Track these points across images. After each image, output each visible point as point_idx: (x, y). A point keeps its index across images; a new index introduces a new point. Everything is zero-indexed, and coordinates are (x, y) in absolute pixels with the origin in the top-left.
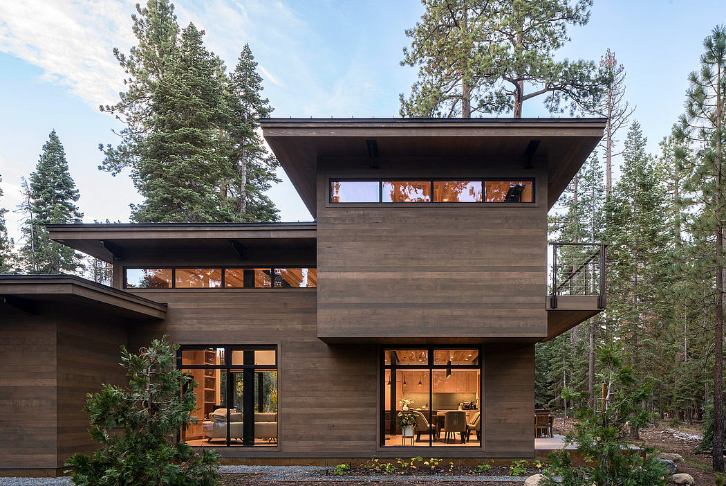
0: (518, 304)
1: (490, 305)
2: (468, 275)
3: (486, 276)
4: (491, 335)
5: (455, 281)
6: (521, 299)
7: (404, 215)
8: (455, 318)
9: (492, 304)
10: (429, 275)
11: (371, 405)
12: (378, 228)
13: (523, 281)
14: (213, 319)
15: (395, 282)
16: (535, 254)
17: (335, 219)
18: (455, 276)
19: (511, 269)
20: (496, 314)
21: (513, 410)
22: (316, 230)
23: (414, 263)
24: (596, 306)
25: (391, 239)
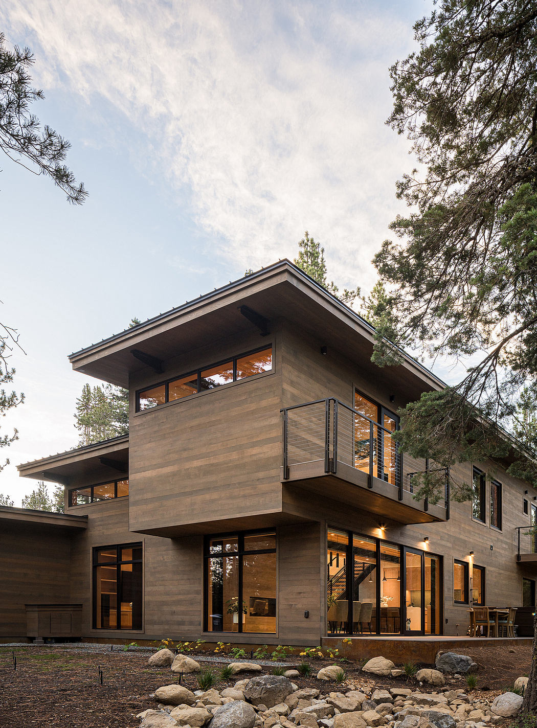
0: (258, 480)
1: (237, 485)
2: (221, 458)
3: (234, 456)
4: (238, 516)
5: (212, 465)
6: (261, 475)
7: (179, 410)
8: (213, 501)
9: (239, 483)
10: (196, 463)
11: (197, 593)
12: (164, 427)
13: (261, 456)
14: (109, 524)
15: (174, 474)
16: (272, 425)
17: (139, 425)
18: (213, 461)
19: (254, 445)
20: (242, 493)
21: (302, 594)
22: (128, 441)
23: (185, 455)
24: (323, 470)
25: (171, 435)
